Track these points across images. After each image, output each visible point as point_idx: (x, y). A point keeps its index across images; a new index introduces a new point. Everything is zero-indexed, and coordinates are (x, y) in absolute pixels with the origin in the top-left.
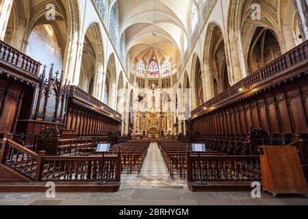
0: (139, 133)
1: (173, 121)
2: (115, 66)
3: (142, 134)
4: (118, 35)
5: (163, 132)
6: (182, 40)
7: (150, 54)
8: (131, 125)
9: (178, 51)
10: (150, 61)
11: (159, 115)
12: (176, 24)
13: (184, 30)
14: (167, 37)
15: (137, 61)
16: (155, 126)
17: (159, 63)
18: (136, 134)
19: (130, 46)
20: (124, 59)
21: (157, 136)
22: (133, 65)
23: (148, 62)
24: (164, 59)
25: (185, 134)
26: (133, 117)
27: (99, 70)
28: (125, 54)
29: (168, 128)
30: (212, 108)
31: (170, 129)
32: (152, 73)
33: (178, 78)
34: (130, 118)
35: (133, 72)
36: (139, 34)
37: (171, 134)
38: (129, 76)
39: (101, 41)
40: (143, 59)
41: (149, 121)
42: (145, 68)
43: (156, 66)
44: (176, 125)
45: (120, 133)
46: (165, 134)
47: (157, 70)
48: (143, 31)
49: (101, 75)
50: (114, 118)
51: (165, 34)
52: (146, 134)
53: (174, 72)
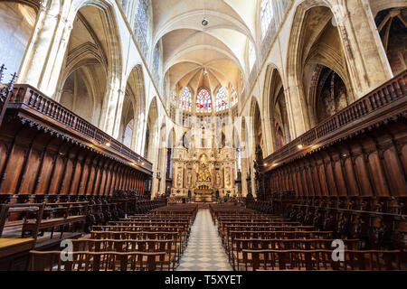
0: (181, 194)
1: (234, 175)
2: (144, 86)
3: (186, 195)
4: (151, 43)
5: (218, 192)
6: (246, 56)
7: (200, 79)
8: (169, 182)
9: (240, 72)
10: (199, 89)
11: (213, 166)
12: (238, 29)
13: (250, 36)
14: (223, 52)
15: (181, 88)
16: (206, 184)
17: (212, 91)
18: (177, 195)
19: (170, 64)
20: (161, 81)
21: (209, 199)
22: (174, 94)
23: (196, 90)
24: (219, 86)
25: (255, 196)
26: (173, 169)
27: (112, 85)
28: (161, 75)
29: (226, 186)
30: (314, 147)
31: (229, 188)
32: (202, 106)
33: (239, 112)
34: (168, 170)
35: (174, 103)
36: (183, 46)
37: (231, 195)
38: (168, 108)
39: (118, 38)
40: (188, 85)
41: (198, 175)
42: (192, 98)
43: (207, 96)
44: (238, 182)
45: (148, 193)
46: (222, 195)
47: (209, 101)
48: (190, 42)
49: (116, 93)
50: (137, 167)
51: (220, 48)
52: (193, 195)
53: (234, 103)
